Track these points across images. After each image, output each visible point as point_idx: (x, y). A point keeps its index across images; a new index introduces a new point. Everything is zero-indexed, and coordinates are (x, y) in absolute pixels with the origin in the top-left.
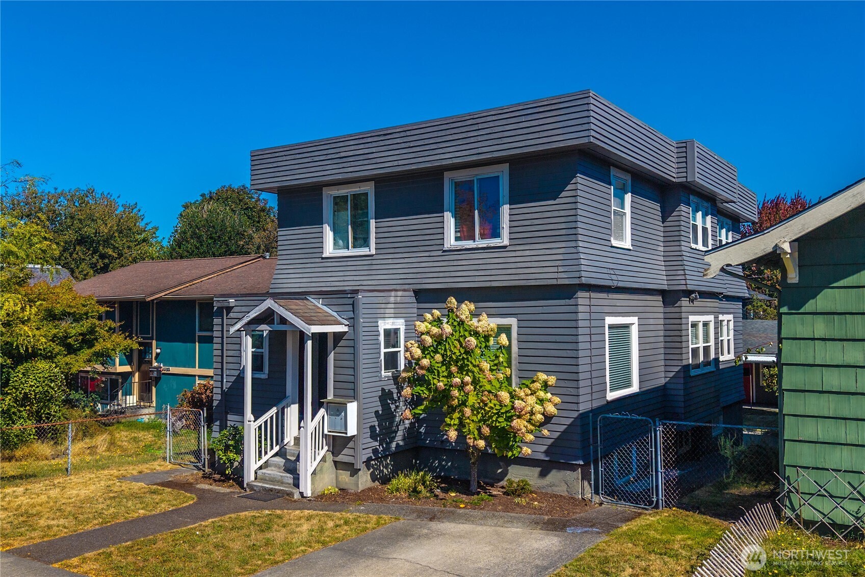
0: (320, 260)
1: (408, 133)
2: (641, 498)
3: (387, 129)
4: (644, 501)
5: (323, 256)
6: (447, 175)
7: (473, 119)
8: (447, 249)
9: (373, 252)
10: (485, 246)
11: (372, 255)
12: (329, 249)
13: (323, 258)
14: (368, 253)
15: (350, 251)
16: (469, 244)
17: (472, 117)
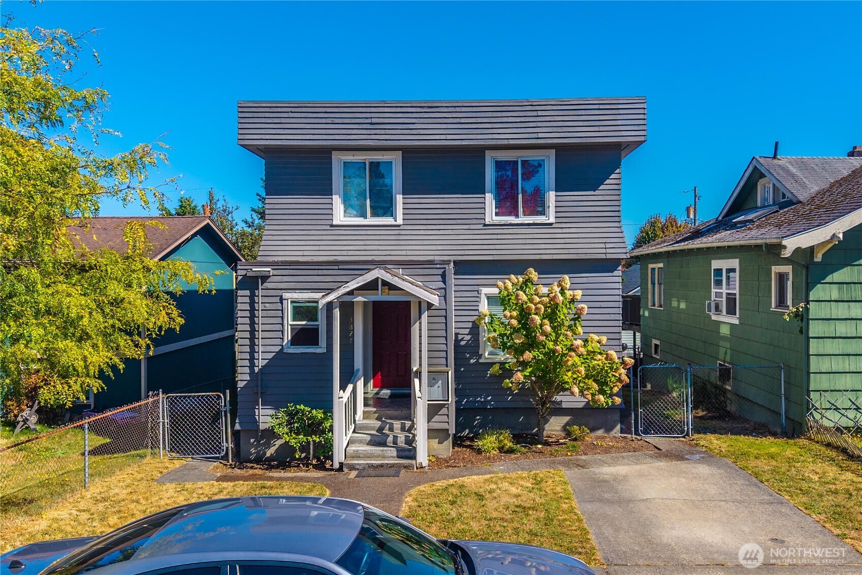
0: (328, 227)
1: (458, 109)
2: (675, 430)
3: (433, 102)
4: (677, 432)
5: (335, 223)
6: (489, 155)
7: (532, 105)
8: (488, 223)
9: (400, 221)
10: (531, 222)
11: (399, 226)
12: (340, 215)
13: (332, 226)
14: (394, 223)
15: (368, 220)
16: (511, 219)
17: (530, 103)
